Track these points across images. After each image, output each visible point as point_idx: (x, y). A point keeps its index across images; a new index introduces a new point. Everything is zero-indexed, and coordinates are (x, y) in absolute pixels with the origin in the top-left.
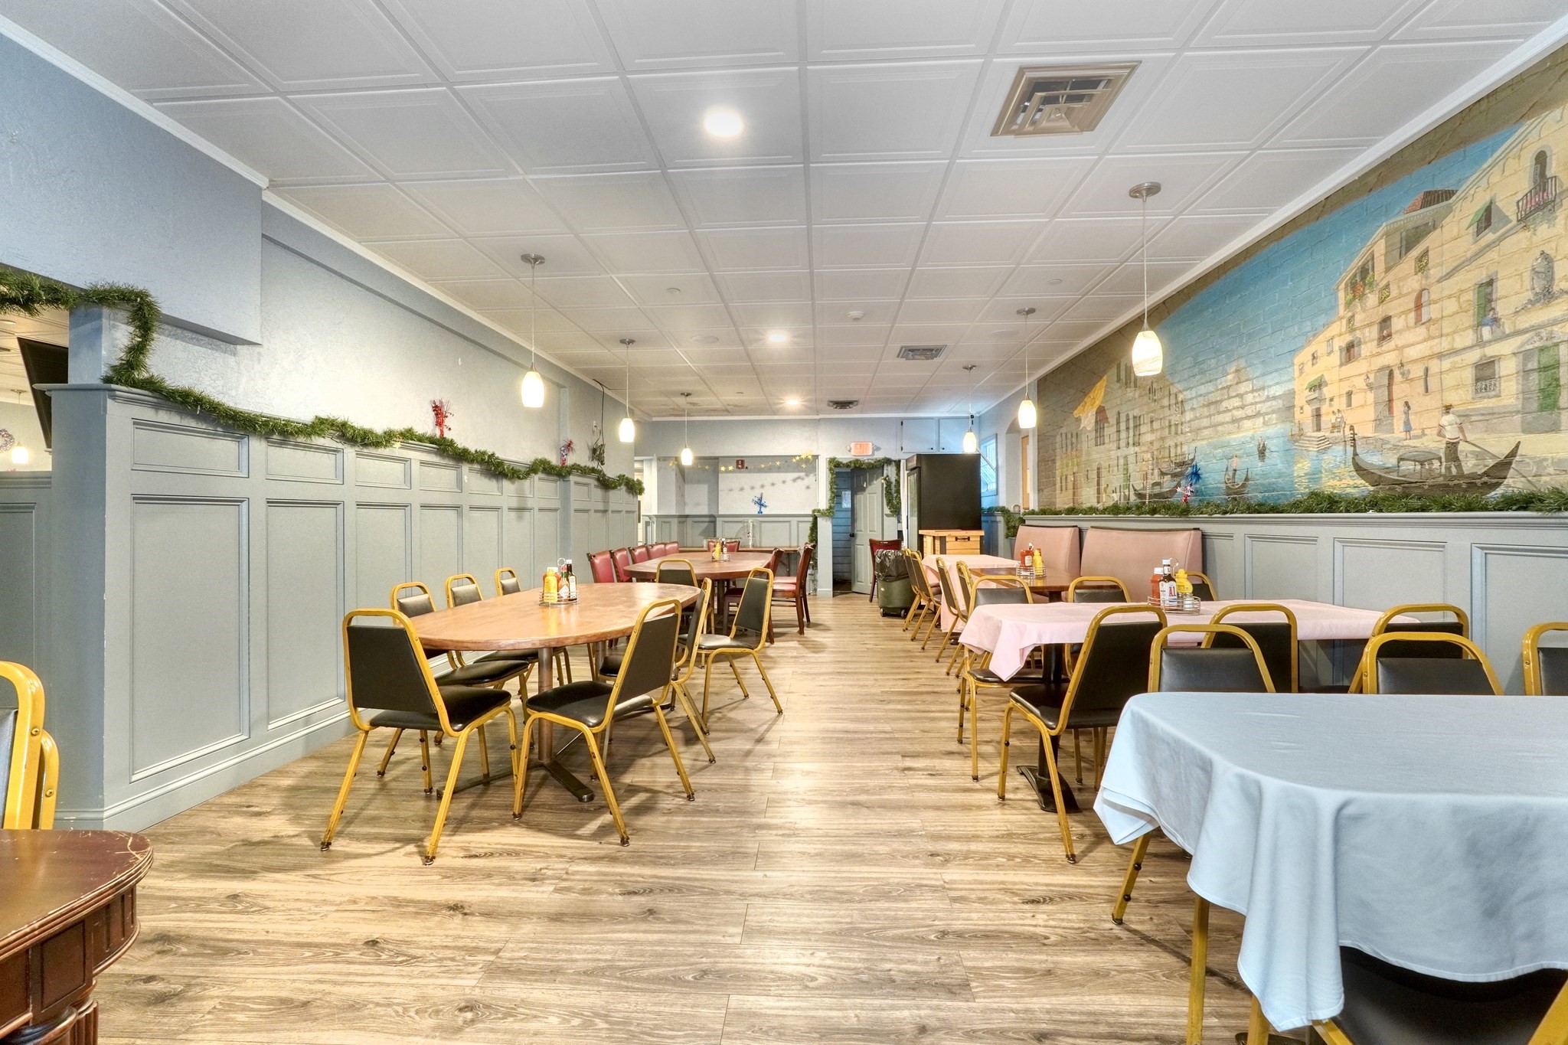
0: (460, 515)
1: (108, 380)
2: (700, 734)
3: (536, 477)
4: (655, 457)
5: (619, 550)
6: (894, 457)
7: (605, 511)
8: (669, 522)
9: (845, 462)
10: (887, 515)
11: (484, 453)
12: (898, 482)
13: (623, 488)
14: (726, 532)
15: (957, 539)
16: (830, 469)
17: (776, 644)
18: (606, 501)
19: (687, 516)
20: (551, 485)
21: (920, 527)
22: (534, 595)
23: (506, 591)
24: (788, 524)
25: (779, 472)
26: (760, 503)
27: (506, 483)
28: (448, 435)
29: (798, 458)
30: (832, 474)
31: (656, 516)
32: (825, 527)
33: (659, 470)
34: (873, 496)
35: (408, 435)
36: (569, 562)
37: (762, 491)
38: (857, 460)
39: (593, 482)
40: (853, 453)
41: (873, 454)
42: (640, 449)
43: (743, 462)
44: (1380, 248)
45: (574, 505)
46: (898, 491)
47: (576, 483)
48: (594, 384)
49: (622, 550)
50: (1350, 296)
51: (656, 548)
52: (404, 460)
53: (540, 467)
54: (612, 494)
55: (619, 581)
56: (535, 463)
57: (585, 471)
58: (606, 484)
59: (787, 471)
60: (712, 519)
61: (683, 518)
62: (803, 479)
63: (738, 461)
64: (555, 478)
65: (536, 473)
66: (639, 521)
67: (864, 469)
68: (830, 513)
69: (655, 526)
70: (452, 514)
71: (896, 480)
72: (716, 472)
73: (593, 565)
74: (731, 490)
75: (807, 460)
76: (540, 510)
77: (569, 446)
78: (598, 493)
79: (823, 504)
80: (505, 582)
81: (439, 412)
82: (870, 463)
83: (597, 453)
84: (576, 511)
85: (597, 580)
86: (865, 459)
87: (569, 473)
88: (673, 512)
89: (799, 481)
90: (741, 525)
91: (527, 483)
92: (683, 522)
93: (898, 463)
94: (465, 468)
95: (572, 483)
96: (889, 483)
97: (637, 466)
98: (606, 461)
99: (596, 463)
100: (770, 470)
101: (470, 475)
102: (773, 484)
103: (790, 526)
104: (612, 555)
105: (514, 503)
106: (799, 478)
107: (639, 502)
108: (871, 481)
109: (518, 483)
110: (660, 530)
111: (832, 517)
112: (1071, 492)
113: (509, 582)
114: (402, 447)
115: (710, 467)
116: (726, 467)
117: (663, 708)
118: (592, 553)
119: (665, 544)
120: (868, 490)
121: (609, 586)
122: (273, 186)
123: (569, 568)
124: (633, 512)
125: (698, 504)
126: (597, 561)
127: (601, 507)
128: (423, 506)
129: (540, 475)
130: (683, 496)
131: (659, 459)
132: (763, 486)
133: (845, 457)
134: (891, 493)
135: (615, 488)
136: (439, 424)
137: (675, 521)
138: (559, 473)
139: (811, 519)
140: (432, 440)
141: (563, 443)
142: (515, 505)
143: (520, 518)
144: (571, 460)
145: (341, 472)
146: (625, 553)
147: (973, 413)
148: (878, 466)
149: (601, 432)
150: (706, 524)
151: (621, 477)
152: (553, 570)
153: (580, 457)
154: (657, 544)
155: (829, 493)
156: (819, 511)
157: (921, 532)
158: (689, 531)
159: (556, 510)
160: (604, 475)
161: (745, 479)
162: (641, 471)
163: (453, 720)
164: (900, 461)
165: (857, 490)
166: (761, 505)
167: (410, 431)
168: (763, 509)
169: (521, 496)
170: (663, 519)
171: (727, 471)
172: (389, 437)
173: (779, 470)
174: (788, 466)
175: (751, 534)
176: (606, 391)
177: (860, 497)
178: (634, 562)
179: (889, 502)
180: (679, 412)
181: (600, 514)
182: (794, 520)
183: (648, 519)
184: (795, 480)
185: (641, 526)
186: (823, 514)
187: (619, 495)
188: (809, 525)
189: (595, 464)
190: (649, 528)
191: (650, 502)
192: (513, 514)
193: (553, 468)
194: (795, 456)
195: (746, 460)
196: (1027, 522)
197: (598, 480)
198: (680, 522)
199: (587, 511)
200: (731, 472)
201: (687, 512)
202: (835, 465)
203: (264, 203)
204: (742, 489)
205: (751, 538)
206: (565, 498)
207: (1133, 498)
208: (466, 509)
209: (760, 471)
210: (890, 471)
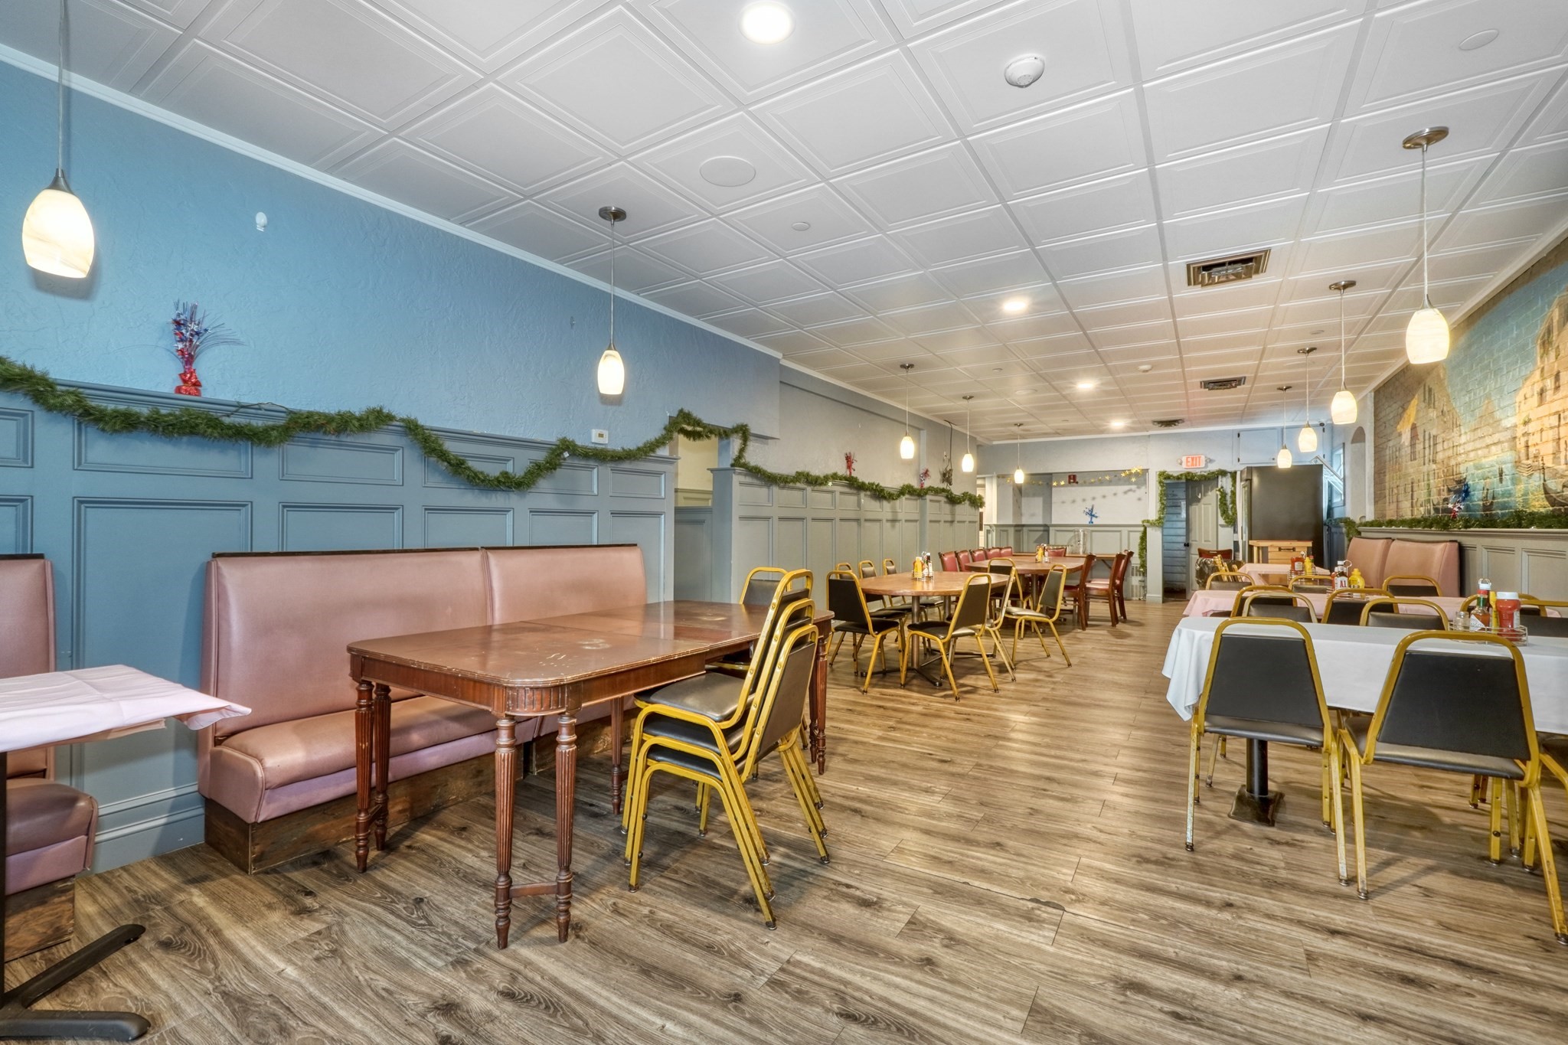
0: (859, 525)
1: (732, 465)
2: (1009, 668)
3: (903, 498)
4: (995, 474)
5: (962, 552)
6: (1230, 468)
7: (952, 522)
8: (1007, 531)
9: (1175, 475)
10: (1222, 526)
11: (873, 484)
12: (1234, 493)
13: (967, 502)
14: (1058, 539)
15: (1280, 549)
16: (1160, 482)
17: (1087, 631)
18: (953, 514)
19: (1023, 526)
20: (915, 502)
21: (1250, 538)
22: (909, 575)
23: (889, 572)
24: (1118, 534)
25: (1109, 485)
26: (1091, 514)
27: (885, 503)
28: (854, 474)
29: (1127, 472)
30: (1162, 486)
31: (995, 525)
32: (1155, 537)
33: (998, 486)
34: (1208, 506)
35: (835, 476)
36: (929, 554)
37: (1093, 503)
38: (1189, 473)
39: (943, 499)
40: (1184, 465)
41: (1206, 466)
42: (982, 470)
43: (1074, 477)
44: (1556, 314)
45: (929, 517)
46: (1234, 502)
47: (931, 501)
48: (944, 423)
49: (965, 551)
50: (1542, 351)
51: (992, 552)
52: (832, 492)
53: (907, 491)
54: (959, 508)
55: (961, 571)
56: (903, 488)
57: (937, 491)
58: (953, 500)
59: (1117, 484)
60: (1046, 528)
61: (1019, 528)
62: (1134, 491)
63: (1070, 477)
64: (916, 497)
65: (904, 495)
66: (981, 529)
67: (1196, 481)
68: (1160, 523)
69: (994, 534)
70: (854, 524)
71: (1232, 492)
72: (1050, 486)
73: (943, 562)
74: (1063, 502)
75: (1137, 474)
76: (906, 521)
77: (926, 474)
78: (947, 507)
79: (1153, 516)
80: (889, 567)
81: (849, 460)
82: (1202, 476)
83: (947, 477)
84: (931, 521)
85: (945, 569)
86: (1198, 472)
87: (926, 494)
88: (1011, 523)
89: (1130, 493)
90: (1072, 534)
91: (898, 502)
92: (1020, 531)
93: (1234, 475)
94: (862, 494)
95: (928, 501)
96: (1223, 495)
97: (979, 482)
98: (953, 482)
99: (946, 484)
100: (1101, 483)
101: (865, 499)
102: (1104, 497)
103: (1121, 535)
104: (957, 555)
105: (890, 517)
106: (1130, 490)
107: (981, 514)
108: (1206, 491)
109: (892, 502)
110: (999, 537)
111: (1162, 527)
112: (1395, 504)
113: (891, 568)
114: (834, 484)
115: (1043, 483)
116: (1058, 482)
117: (988, 656)
118: (942, 553)
119: (1001, 549)
120: (1202, 501)
121: (954, 573)
122: (784, 357)
123: (929, 558)
124: (975, 522)
125: (1033, 515)
126: (946, 559)
127: (949, 518)
128: (841, 520)
129: (907, 496)
130: (1020, 507)
131: (998, 477)
132: (1094, 499)
133: (1175, 470)
134: (1225, 504)
135: (960, 503)
136: (849, 467)
137: (1012, 530)
138: (918, 494)
139: (1142, 529)
140: (846, 479)
141: (922, 471)
142: (890, 518)
143: (893, 527)
144: (927, 484)
145: (805, 500)
146: (966, 554)
147: (1323, 421)
148: (1212, 478)
149: (950, 460)
150: (1041, 533)
151: (965, 494)
152: (919, 559)
153: (934, 481)
154: (993, 548)
155: (1159, 505)
156: (1148, 521)
157: (1251, 542)
158: (1025, 537)
159: (916, 521)
160: (952, 493)
161: (1076, 491)
162: (983, 486)
163: (874, 630)
164: (1235, 473)
165: (1192, 500)
166: (1092, 516)
167: (835, 474)
168: (1094, 519)
169: (895, 512)
170: (1001, 528)
171: (1059, 486)
172: (826, 478)
173: (1110, 483)
174: (1119, 480)
175: (1081, 542)
176: (954, 427)
177: (1194, 508)
178: (974, 561)
179: (1224, 512)
180: (1014, 436)
181: (948, 524)
182: (1125, 530)
183: (989, 528)
184: (1125, 493)
185: (982, 534)
186: (1153, 524)
187: (964, 510)
188: (1139, 535)
189: (944, 486)
190: (990, 536)
191: (990, 513)
192: (889, 524)
193: (915, 491)
194: (1124, 471)
195: (1078, 475)
196: (1363, 534)
197: (947, 497)
198: (1016, 531)
199: (939, 521)
200: (1063, 486)
201: (1024, 522)
202: (1164, 477)
203: (781, 365)
204: (1074, 501)
205: (1081, 546)
206: (922, 512)
207: (1432, 512)
208: (862, 521)
209: (1092, 484)
210: (1225, 483)
